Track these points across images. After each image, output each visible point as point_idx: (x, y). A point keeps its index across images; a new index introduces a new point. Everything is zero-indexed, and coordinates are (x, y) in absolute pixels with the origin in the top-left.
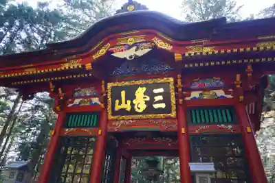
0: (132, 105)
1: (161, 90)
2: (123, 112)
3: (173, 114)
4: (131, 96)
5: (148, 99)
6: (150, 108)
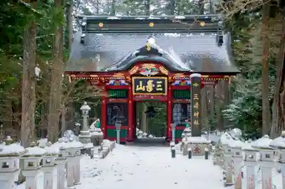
0: (146, 88)
2: (141, 91)
3: (166, 94)
4: (145, 84)
6: (154, 90)
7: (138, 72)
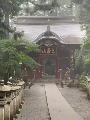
1: (54, 49)
2: (44, 53)
3: (56, 54)
4: (46, 50)
5: (51, 51)
7: (43, 44)
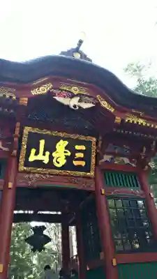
0: (51, 158)
1: (83, 148)
2: (39, 163)
4: (51, 148)
5: (69, 154)
6: (69, 165)
7: (50, 94)
